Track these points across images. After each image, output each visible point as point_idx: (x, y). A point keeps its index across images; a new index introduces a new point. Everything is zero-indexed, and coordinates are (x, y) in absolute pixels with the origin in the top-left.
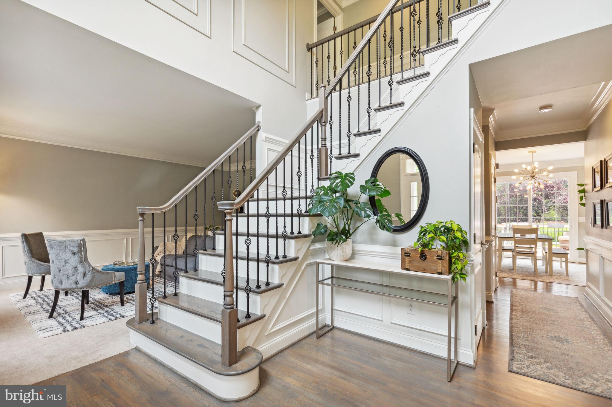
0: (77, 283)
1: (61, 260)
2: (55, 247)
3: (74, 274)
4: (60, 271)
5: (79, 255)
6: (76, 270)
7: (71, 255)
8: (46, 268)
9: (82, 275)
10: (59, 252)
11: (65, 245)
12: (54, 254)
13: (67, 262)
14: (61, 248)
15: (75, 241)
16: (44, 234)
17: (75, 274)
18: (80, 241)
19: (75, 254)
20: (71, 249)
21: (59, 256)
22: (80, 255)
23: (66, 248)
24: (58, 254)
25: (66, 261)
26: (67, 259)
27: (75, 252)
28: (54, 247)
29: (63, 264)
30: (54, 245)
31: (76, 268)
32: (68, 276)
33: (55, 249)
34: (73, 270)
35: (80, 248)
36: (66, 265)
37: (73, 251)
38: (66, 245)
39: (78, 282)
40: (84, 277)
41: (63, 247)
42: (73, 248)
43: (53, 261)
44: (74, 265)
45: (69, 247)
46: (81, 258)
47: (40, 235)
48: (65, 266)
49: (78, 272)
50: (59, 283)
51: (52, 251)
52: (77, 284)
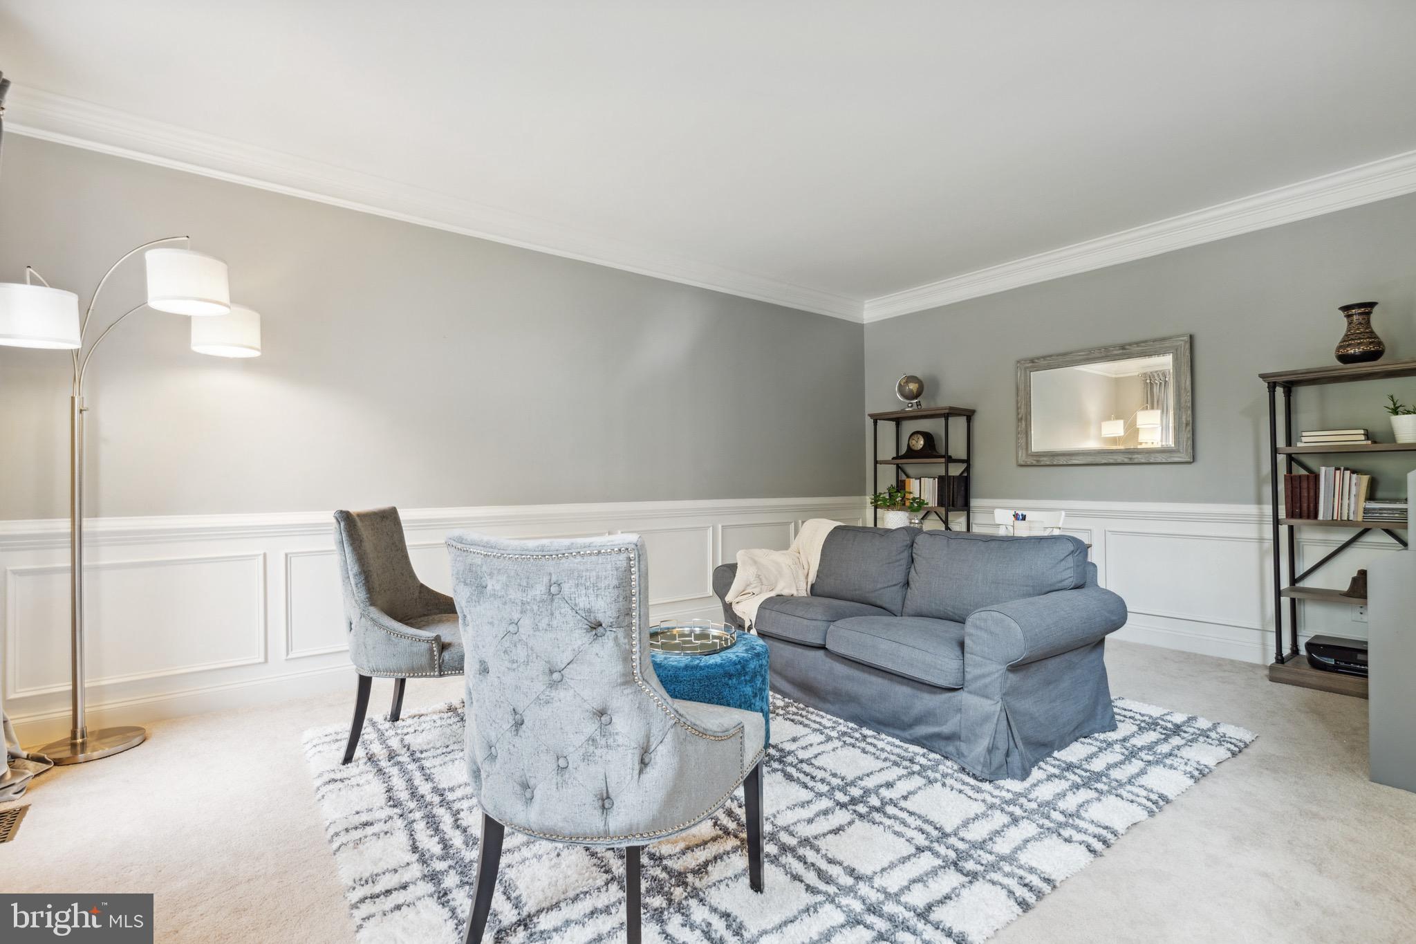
0: (605, 802)
1: (527, 663)
2: (498, 587)
3: (591, 749)
4: (519, 724)
5: (616, 639)
6: (602, 727)
7: (580, 638)
8: (415, 649)
9: (632, 759)
10: (516, 616)
11: (546, 580)
12: (491, 624)
13: (556, 676)
14: (531, 593)
15: (599, 552)
16: (403, 515)
17: (598, 752)
18: (623, 556)
19: (600, 630)
20: (582, 602)
21: (515, 637)
22: (622, 640)
23: (552, 596)
24: (512, 630)
25: (551, 672)
26: (561, 659)
27: (600, 617)
28: (492, 585)
29: (539, 686)
30: (491, 575)
31: (601, 713)
32: (562, 763)
33: (494, 596)
34: (591, 728)
35: (625, 598)
36: (554, 694)
37: (589, 611)
38: (554, 579)
39: (608, 797)
40: (641, 772)
41: (539, 590)
42: (592, 598)
43: (482, 662)
44: (593, 697)
45: (566, 588)
46: (626, 657)
47: (388, 520)
48: (547, 702)
49: (610, 741)
50: (515, 793)
51: (478, 608)
52: (603, 807)
